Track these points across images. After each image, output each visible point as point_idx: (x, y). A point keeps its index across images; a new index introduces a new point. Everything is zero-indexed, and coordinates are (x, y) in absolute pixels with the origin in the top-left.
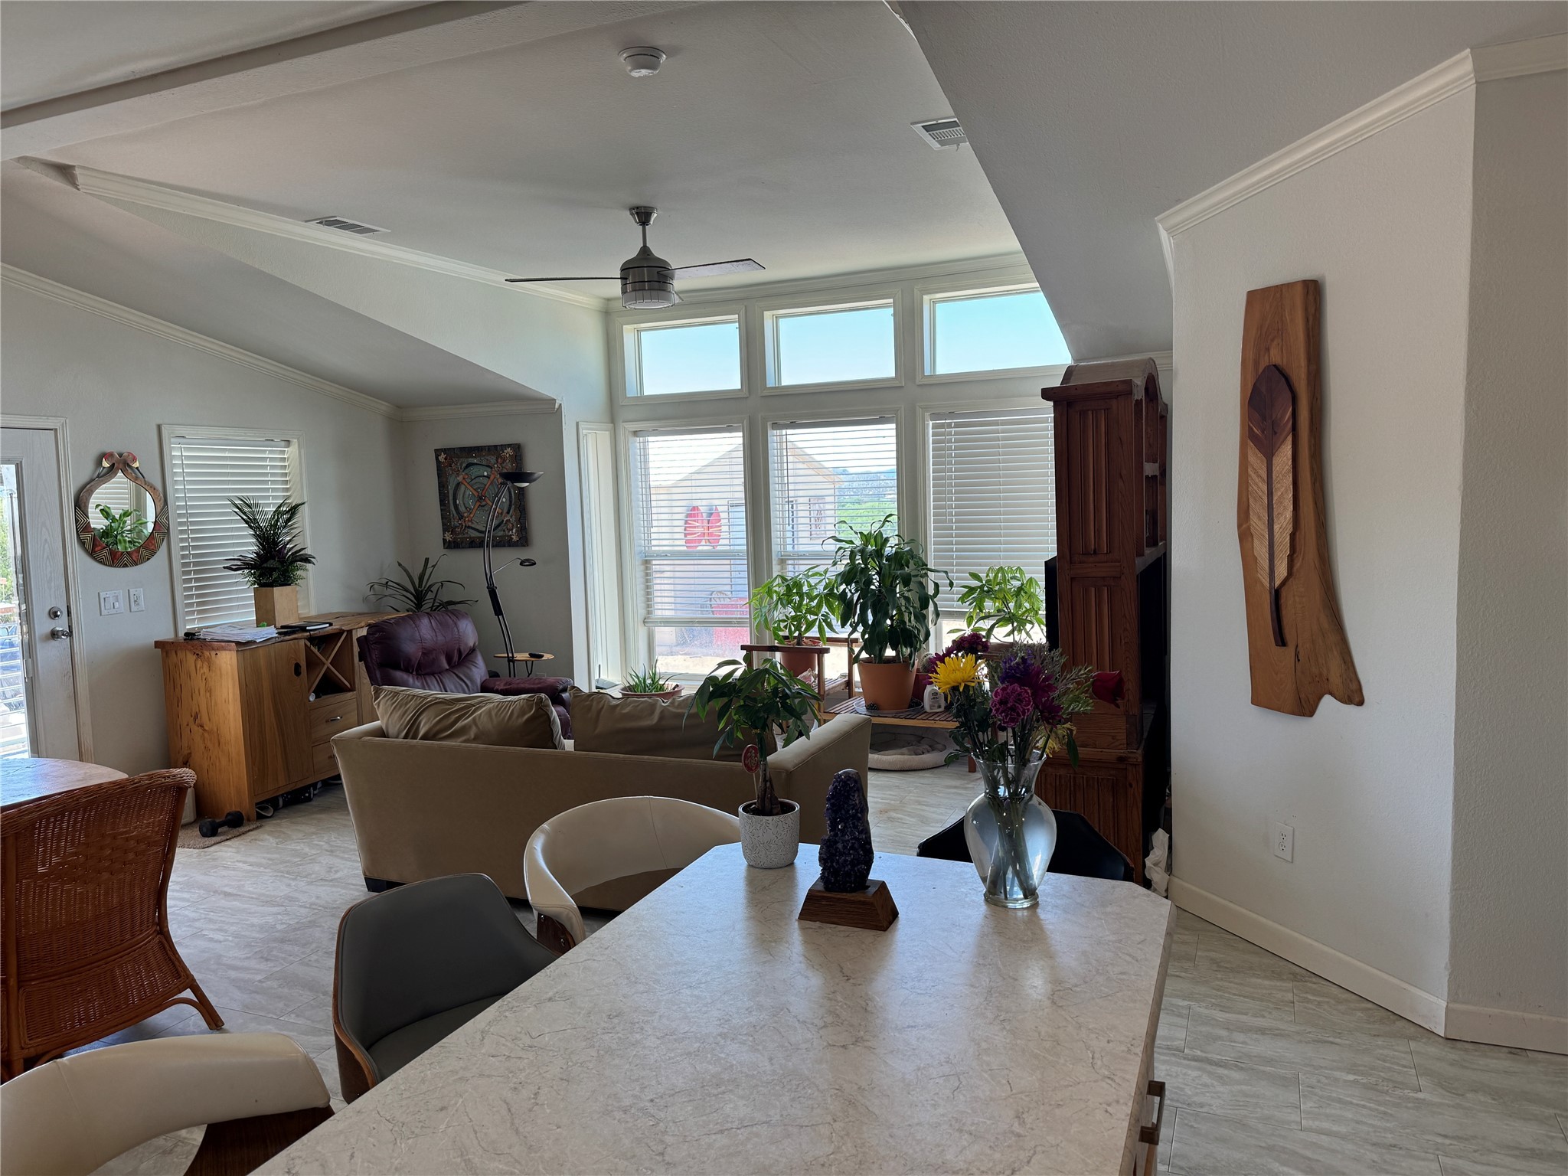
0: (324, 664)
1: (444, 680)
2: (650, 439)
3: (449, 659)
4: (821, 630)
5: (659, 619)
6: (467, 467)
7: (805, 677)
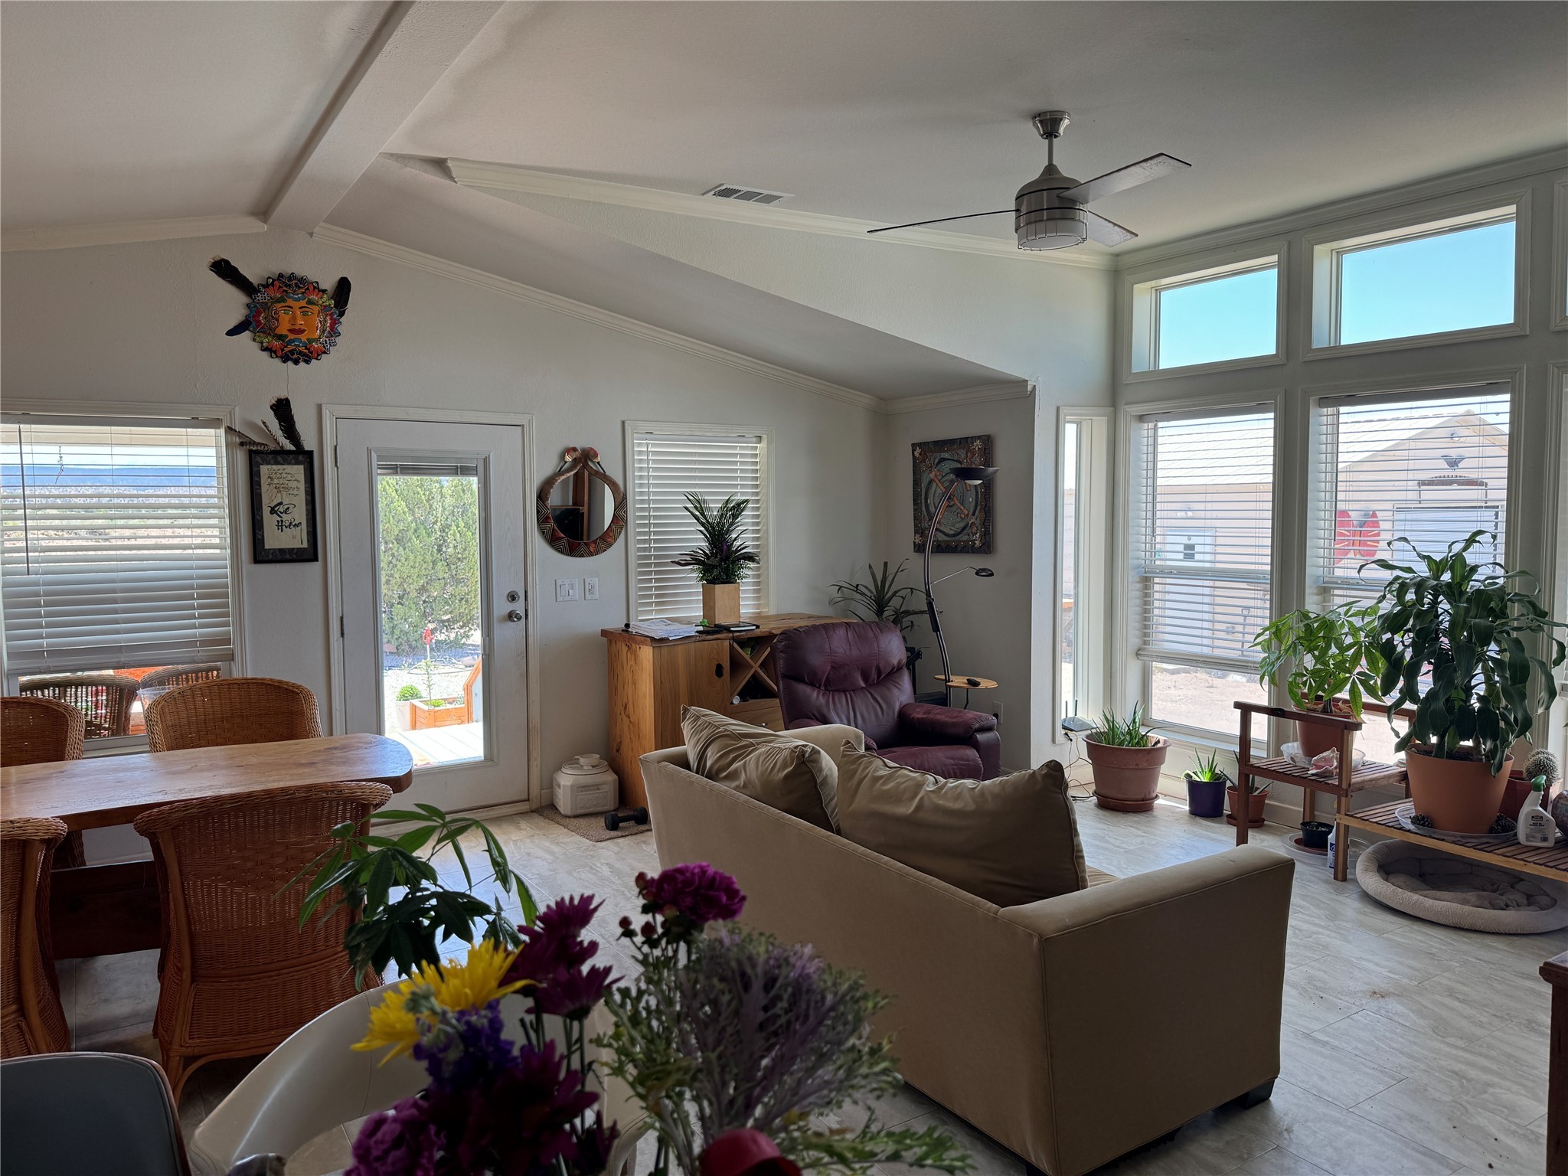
0: (752, 667)
1: (855, 699)
2: (1160, 424)
3: (866, 679)
4: (1353, 691)
5: (1156, 652)
6: (939, 462)
7: (1325, 759)
